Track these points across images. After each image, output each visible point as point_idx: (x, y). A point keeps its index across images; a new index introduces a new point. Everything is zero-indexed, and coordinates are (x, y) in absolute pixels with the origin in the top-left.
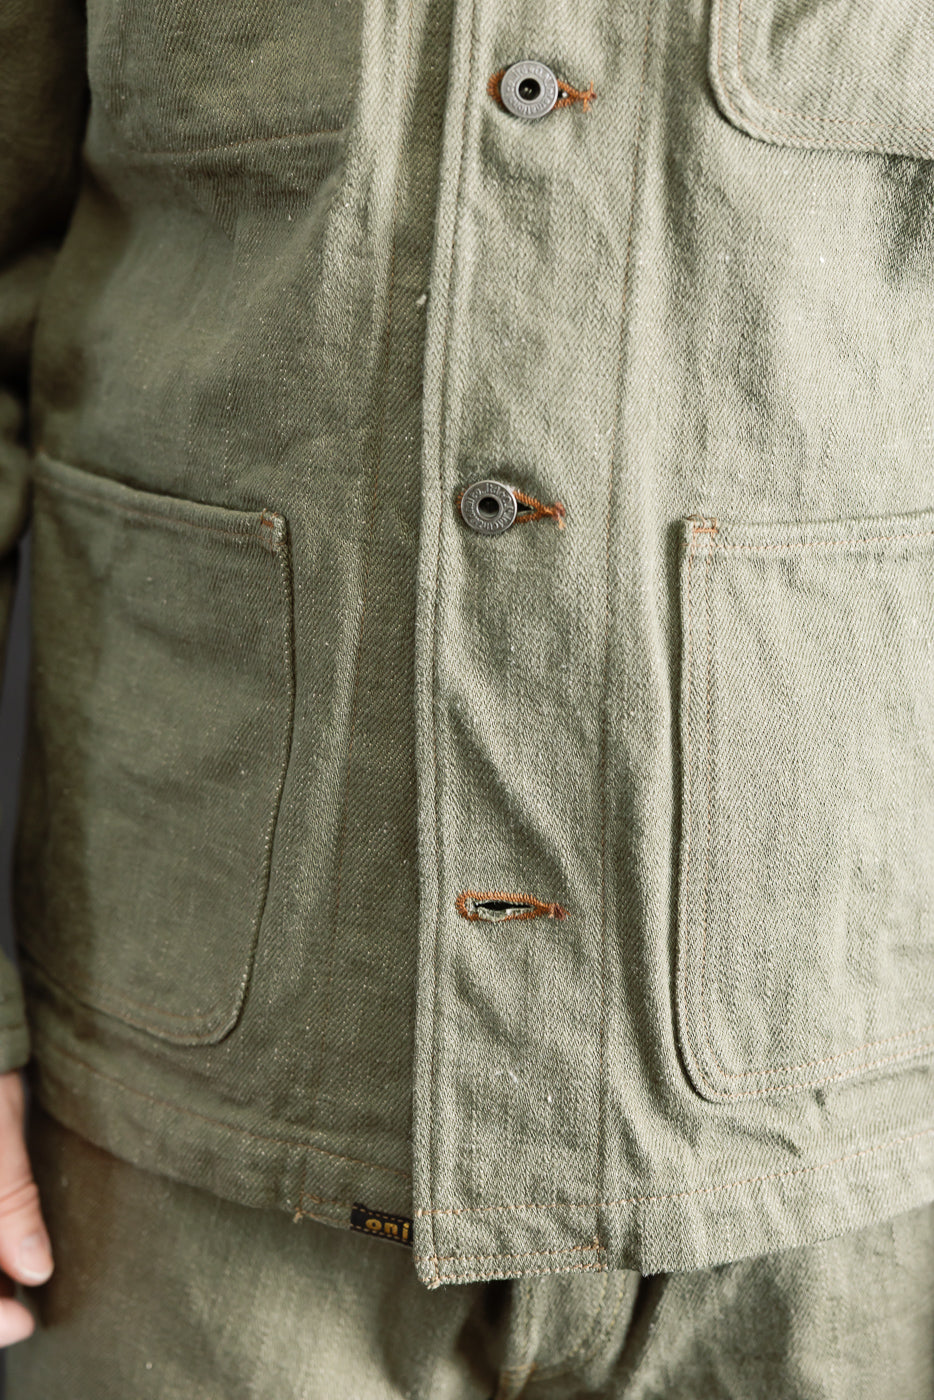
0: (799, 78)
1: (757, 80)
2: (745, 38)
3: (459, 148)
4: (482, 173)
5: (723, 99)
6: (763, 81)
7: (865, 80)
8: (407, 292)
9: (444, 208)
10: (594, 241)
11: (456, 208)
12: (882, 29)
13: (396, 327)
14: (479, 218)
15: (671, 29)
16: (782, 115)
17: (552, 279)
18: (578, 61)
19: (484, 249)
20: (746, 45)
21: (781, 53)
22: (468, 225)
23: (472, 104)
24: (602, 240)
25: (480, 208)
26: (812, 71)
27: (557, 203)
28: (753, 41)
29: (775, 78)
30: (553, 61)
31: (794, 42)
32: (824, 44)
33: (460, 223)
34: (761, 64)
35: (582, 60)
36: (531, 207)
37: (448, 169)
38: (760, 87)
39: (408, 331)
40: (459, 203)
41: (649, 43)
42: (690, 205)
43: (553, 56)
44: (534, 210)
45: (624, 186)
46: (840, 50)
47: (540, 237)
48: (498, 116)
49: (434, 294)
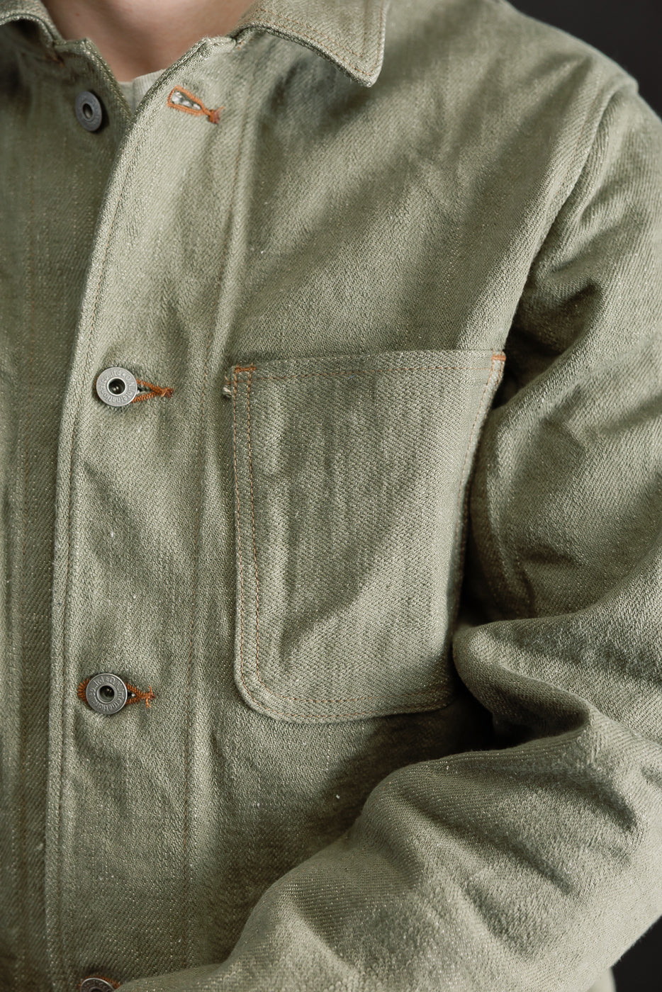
0: (305, 675)
1: (272, 680)
2: (261, 650)
3: (60, 737)
4: (78, 753)
5: (248, 697)
6: (276, 680)
7: (357, 670)
8: (35, 834)
9: (52, 780)
10: (160, 802)
11: (61, 780)
12: (367, 632)
13: (30, 859)
14: (77, 786)
15: (208, 645)
16: (297, 702)
17: (131, 830)
18: (140, 672)
19: (81, 808)
20: (262, 654)
21: (290, 659)
22: (69, 792)
23: (66, 705)
24: (165, 800)
25: (78, 779)
26: (314, 669)
27: (131, 775)
28: (267, 652)
29: (286, 678)
30: (122, 672)
31: (298, 651)
32: (322, 649)
33: (64, 791)
34: (274, 668)
35: (143, 671)
36: (113, 778)
37: (53, 752)
38: (275, 685)
39: (38, 862)
40: (62, 776)
41: (192, 655)
42: (229, 770)
43: (122, 669)
44: (114, 781)
45: (179, 760)
46: (335, 651)
47: (121, 799)
48: (86, 713)
49: (48, 842)
